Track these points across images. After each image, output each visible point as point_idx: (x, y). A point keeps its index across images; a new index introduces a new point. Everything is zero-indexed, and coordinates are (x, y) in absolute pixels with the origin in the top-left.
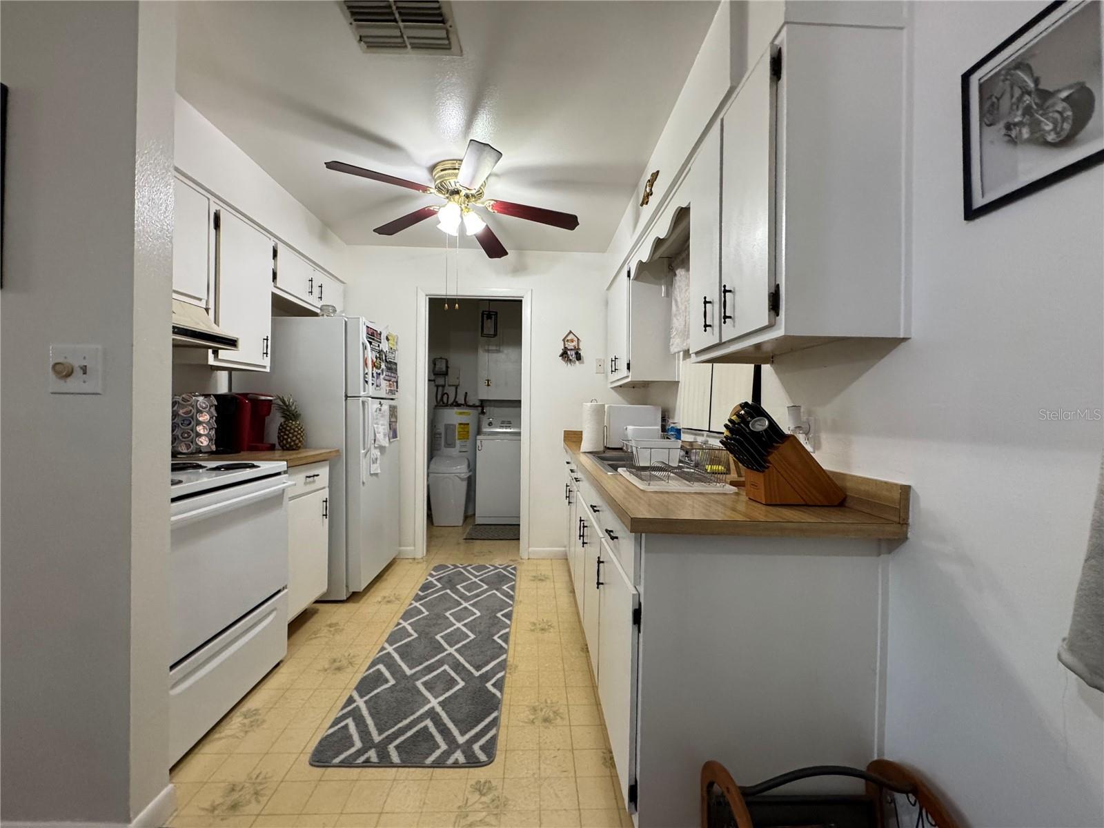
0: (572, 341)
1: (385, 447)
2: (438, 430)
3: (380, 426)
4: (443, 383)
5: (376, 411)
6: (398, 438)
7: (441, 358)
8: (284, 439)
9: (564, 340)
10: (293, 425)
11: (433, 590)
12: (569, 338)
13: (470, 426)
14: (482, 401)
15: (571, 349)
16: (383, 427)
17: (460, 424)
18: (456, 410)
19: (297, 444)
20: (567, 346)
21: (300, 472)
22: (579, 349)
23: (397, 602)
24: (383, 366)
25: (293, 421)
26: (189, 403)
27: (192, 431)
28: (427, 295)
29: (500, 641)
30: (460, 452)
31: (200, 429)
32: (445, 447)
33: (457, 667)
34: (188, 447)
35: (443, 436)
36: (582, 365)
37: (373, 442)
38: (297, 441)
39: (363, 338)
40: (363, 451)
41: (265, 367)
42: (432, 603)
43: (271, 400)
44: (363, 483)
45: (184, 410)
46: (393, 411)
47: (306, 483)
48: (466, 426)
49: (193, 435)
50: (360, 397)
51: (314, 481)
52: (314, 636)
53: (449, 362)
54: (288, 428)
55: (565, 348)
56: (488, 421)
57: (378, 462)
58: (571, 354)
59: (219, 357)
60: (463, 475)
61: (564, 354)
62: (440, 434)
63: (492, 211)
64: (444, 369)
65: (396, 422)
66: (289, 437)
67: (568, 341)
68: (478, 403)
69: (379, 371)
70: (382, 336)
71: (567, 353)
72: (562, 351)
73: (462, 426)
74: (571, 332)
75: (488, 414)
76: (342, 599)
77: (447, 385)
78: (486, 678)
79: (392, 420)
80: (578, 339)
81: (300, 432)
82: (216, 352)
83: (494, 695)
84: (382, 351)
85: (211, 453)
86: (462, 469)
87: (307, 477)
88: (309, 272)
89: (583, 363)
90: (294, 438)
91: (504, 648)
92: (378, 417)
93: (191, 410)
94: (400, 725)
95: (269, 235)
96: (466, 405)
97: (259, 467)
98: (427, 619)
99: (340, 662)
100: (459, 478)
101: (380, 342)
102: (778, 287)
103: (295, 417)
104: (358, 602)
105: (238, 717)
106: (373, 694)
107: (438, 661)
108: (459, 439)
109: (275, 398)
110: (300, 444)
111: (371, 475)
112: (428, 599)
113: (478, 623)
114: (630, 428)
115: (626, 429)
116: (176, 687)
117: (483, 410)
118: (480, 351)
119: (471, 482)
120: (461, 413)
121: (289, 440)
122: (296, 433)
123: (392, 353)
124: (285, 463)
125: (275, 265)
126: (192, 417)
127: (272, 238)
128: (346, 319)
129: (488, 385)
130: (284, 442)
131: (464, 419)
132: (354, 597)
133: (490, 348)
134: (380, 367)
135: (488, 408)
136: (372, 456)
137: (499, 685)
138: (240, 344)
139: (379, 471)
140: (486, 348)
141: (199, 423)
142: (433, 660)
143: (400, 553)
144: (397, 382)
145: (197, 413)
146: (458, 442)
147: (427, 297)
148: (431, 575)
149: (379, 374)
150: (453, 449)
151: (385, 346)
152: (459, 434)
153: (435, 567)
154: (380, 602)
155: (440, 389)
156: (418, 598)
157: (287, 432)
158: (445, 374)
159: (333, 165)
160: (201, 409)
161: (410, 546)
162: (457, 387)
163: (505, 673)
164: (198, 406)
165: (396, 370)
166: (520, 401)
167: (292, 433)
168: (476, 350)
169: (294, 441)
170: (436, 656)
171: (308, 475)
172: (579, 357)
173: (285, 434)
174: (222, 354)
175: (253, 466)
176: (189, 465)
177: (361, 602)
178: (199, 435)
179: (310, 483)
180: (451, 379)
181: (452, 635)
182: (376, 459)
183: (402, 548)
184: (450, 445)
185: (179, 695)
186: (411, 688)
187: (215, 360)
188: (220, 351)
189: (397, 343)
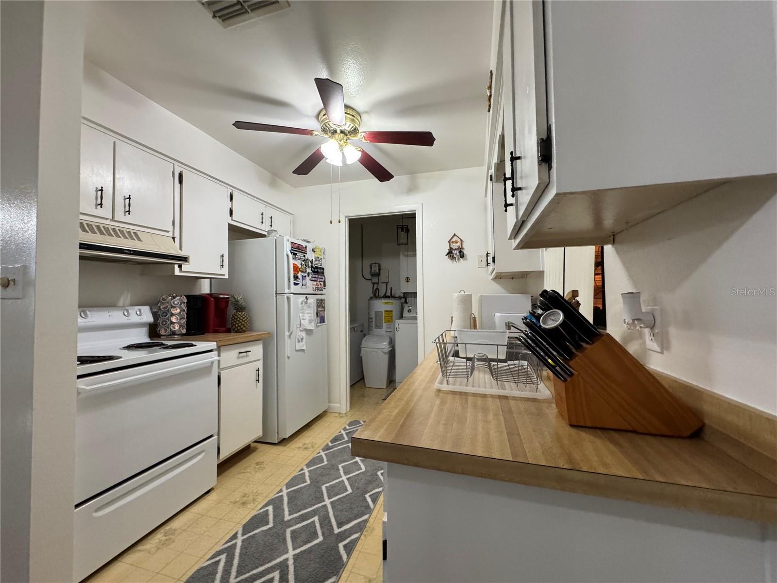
0: (456, 242)
1: (311, 330)
2: (371, 316)
3: (306, 314)
4: (377, 281)
5: (302, 303)
6: (326, 323)
7: (376, 263)
8: (234, 325)
9: (449, 242)
10: (239, 315)
11: (340, 442)
12: (454, 240)
13: (393, 312)
14: (404, 293)
15: (456, 249)
16: (310, 315)
17: (386, 311)
18: (384, 301)
19: (242, 328)
20: (452, 246)
21: (235, 349)
22: (462, 248)
23: (312, 449)
24: (309, 270)
25: (240, 312)
26: (166, 301)
27: (168, 320)
28: (346, 217)
29: (369, 500)
30: (387, 332)
31: (174, 319)
32: (375, 328)
33: (325, 521)
34: (166, 331)
35: (374, 320)
36: (466, 261)
37: (299, 326)
38: (242, 326)
39: (287, 251)
40: (288, 334)
41: (224, 275)
42: (334, 454)
43: (228, 298)
44: (288, 357)
45: (163, 306)
46: (321, 304)
47: (238, 358)
48: (390, 313)
49: (168, 322)
50: (285, 294)
51: (247, 356)
52: (243, 471)
53: (381, 266)
54: (236, 317)
55: (451, 248)
56: (408, 309)
57: (304, 341)
58: (456, 253)
59: (183, 270)
60: (385, 349)
61: (450, 253)
62: (372, 319)
63: (366, 142)
64: (377, 271)
65: (324, 311)
66: (236, 323)
67: (453, 242)
68: (402, 296)
69: (304, 275)
70: (307, 248)
71: (452, 253)
72: (448, 251)
73: (387, 312)
74: (455, 235)
75: (410, 302)
76: (274, 442)
77: (380, 282)
78: (342, 536)
79: (319, 309)
80: (461, 240)
81: (244, 320)
82: (180, 266)
83: (341, 557)
84: (307, 259)
85: (182, 335)
86: (385, 345)
87: (240, 353)
88: (262, 208)
89: (467, 259)
90: (240, 324)
91: (370, 508)
92: (304, 308)
93: (167, 307)
94: (254, 572)
95: (225, 185)
96: (392, 297)
97: (196, 345)
98: (324, 469)
99: (248, 497)
100: (382, 351)
101: (306, 253)
102: (549, 129)
103: (241, 309)
104: (284, 446)
105: (161, 533)
106: (250, 534)
107: (313, 510)
108: (385, 322)
109: (230, 296)
110: (244, 328)
111: (297, 351)
112: (333, 449)
113: (360, 478)
114: (498, 315)
115: (494, 315)
116: (100, 511)
117: (406, 300)
118: (401, 256)
119: (392, 354)
120: (386, 303)
121: (237, 325)
122: (241, 321)
123: (318, 261)
124: (215, 343)
125: (232, 206)
126: (168, 311)
127: (229, 187)
128: (276, 238)
129: (408, 281)
130: (234, 327)
131: (388, 307)
132: (283, 442)
133: (408, 254)
134: (306, 271)
135: (410, 298)
136: (298, 337)
137: (349, 549)
138: (191, 260)
139: (305, 348)
140: (406, 254)
141: (172, 315)
142: (309, 510)
143: (329, 407)
144: (324, 282)
145: (171, 308)
146: (384, 325)
147: (347, 219)
148: (345, 429)
149: (305, 276)
150: (381, 330)
151: (310, 256)
152: (385, 319)
153: (351, 422)
154: (299, 448)
155: (376, 285)
156: (327, 448)
157: (235, 320)
158: (378, 275)
159: (239, 125)
160: (173, 305)
161: (337, 403)
162: (387, 284)
163: (360, 535)
164: (172, 303)
165: (323, 273)
166: (416, 293)
167: (239, 321)
168: (399, 255)
169: (239, 326)
170: (314, 505)
171: (240, 352)
172: (462, 255)
173: (234, 322)
174: (184, 267)
175: (192, 345)
176: (156, 344)
177: (287, 446)
178: (172, 323)
179: (243, 357)
180: (383, 278)
181: (335, 487)
182: (302, 339)
183: (332, 404)
184: (379, 326)
185: (100, 517)
186: (280, 535)
187: (180, 272)
188: (183, 265)
189: (324, 253)
